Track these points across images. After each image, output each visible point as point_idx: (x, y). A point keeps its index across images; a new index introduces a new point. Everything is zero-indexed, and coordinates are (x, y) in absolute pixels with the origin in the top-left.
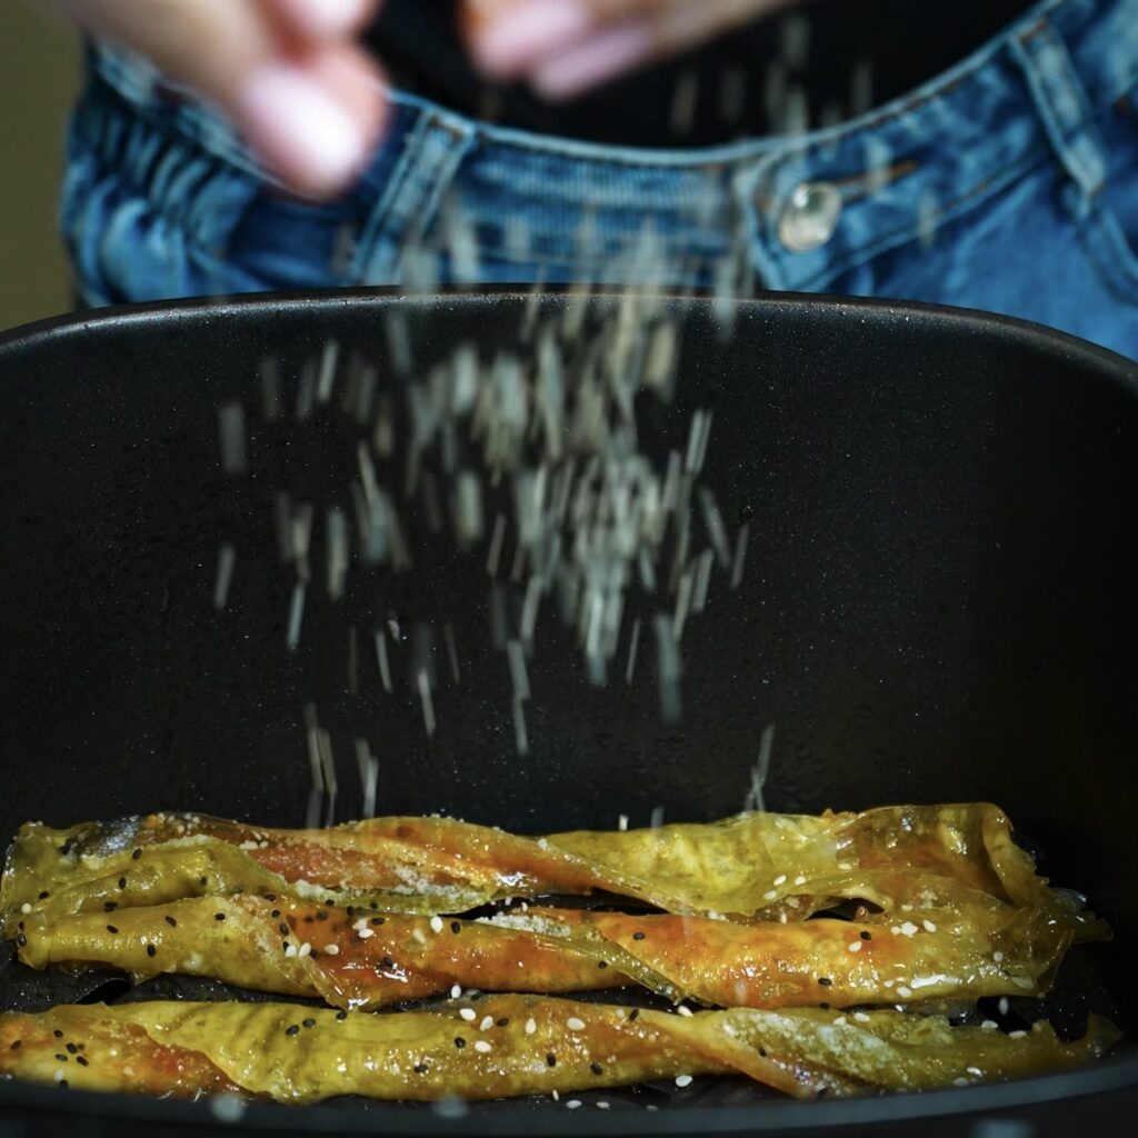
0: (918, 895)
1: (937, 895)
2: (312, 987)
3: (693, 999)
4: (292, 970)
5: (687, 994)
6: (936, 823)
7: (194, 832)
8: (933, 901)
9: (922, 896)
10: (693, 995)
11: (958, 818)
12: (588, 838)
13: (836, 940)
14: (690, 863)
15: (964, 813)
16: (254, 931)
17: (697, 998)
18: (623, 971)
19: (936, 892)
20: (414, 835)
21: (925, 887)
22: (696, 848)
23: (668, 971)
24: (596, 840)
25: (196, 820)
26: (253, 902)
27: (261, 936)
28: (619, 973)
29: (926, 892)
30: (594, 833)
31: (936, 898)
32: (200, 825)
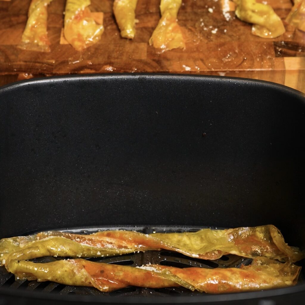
0: (257, 261)
1: (262, 262)
2: (90, 283)
3: (198, 290)
4: (84, 278)
5: (196, 288)
6: (255, 231)
7: (50, 236)
8: (261, 264)
9: (258, 262)
10: (198, 289)
11: (262, 230)
12: (160, 235)
13: (238, 274)
14: (188, 242)
15: (263, 228)
16: (73, 268)
17: (199, 290)
18: (177, 283)
19: (261, 261)
20: (111, 235)
21: (258, 259)
22: (190, 239)
23: (191, 282)
24: (162, 235)
25: (51, 232)
26: (73, 262)
27: (75, 269)
28: (176, 283)
29: (259, 261)
30: (161, 234)
31: (261, 263)
32: (52, 234)
